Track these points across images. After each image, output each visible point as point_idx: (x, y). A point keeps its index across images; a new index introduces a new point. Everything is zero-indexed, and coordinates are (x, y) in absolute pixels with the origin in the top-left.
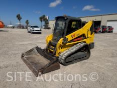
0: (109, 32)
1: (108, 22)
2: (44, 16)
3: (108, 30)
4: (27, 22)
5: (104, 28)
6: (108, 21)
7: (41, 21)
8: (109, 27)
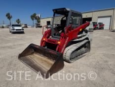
0: (100, 29)
1: (99, 19)
2: (35, 14)
3: (98, 26)
4: (18, 21)
5: (95, 24)
6: (99, 17)
7: (33, 19)
8: (100, 23)
